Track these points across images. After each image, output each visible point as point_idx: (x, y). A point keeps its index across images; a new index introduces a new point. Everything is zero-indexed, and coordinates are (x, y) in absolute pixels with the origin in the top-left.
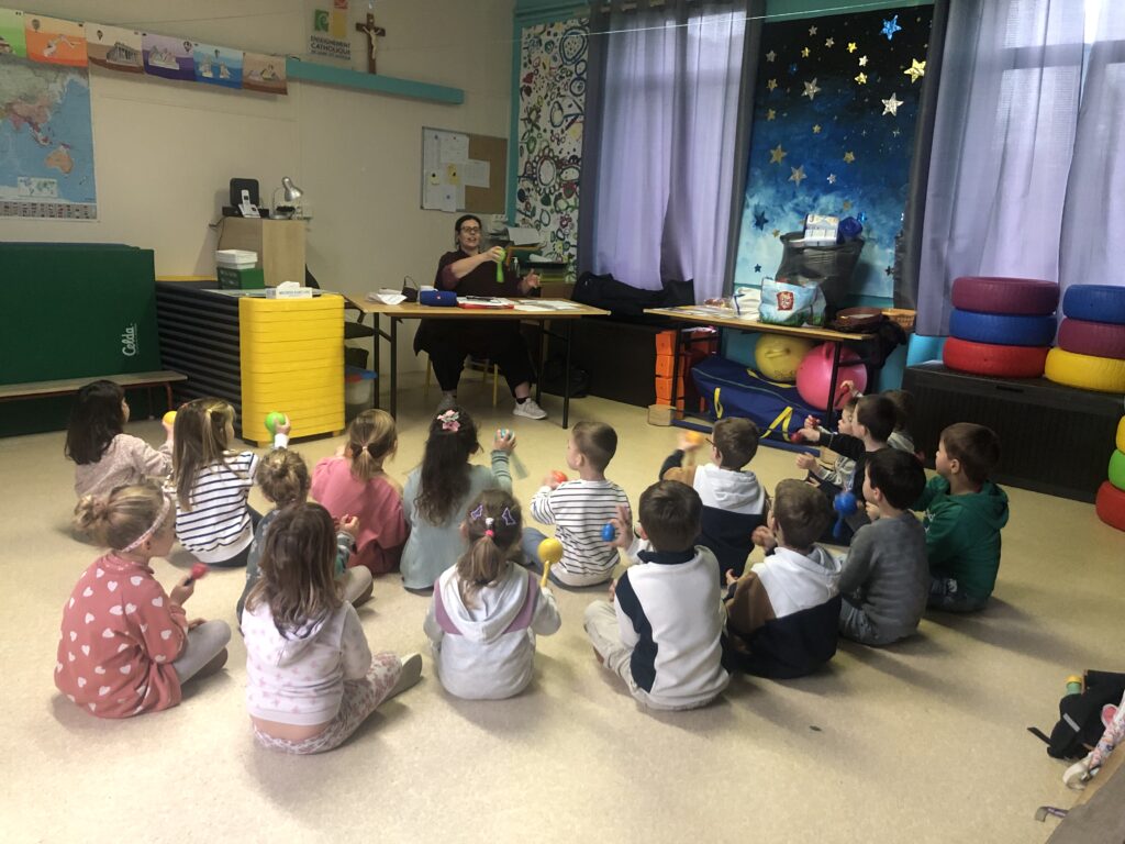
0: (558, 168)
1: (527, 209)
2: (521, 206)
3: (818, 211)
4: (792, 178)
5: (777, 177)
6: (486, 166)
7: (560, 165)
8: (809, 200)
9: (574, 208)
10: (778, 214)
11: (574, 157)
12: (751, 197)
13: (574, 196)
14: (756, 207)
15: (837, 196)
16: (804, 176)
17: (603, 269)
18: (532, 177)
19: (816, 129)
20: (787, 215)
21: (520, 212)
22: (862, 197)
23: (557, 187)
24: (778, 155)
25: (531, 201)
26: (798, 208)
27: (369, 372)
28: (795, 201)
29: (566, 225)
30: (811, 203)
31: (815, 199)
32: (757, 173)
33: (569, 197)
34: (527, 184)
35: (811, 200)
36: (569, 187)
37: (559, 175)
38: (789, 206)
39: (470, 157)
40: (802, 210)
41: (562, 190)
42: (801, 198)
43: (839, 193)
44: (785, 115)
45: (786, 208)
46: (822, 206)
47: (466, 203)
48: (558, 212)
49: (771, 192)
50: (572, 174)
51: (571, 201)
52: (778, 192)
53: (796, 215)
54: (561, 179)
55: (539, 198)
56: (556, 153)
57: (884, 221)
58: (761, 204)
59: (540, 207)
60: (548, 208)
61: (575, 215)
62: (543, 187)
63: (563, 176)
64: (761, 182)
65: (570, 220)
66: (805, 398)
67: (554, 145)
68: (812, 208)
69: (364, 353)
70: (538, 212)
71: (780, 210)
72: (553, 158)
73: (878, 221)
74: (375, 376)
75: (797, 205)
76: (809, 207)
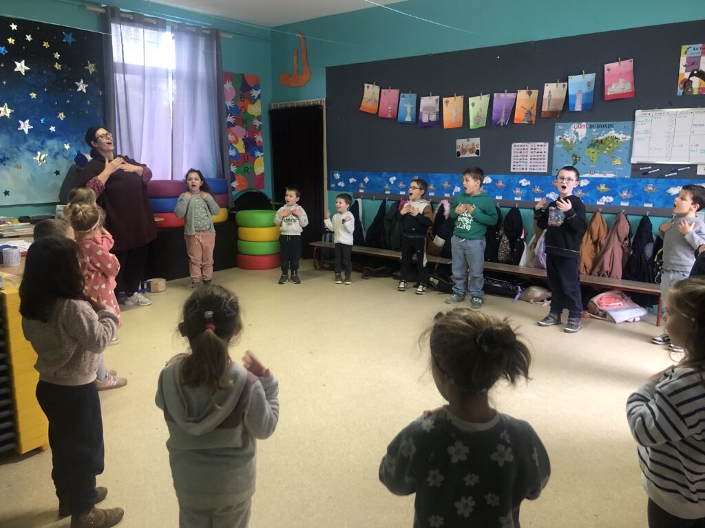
3: (47, 150)
4: (21, 128)
5: (9, 126)
8: (38, 143)
10: (18, 154)
15: (59, 140)
16: (30, 127)
19: (33, 95)
20: (23, 153)
22: (76, 141)
24: (5, 111)
26: (31, 149)
28: (27, 144)
30: (40, 145)
31: (43, 143)
35: (40, 143)
38: (23, 147)
40: (34, 149)
42: (31, 142)
43: (59, 138)
44: (5, 83)
45: (22, 149)
46: (49, 147)
49: (5, 137)
52: (12, 137)
53: (29, 152)
68: (42, 148)
71: (15, 150)
75: (29, 146)
76: (39, 147)
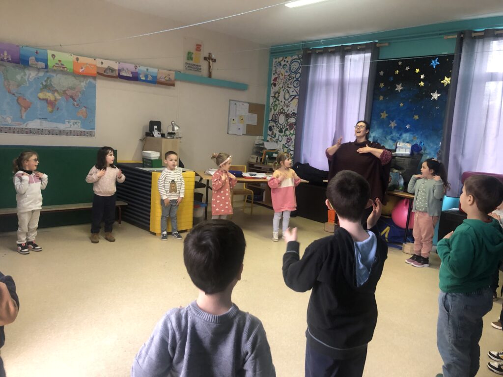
0: (286, 117)
1: (272, 134)
2: (270, 133)
3: (402, 140)
4: (390, 125)
5: (384, 124)
6: (255, 116)
7: (287, 116)
8: (397, 135)
9: (293, 135)
10: (384, 141)
11: (294, 113)
12: (372, 133)
13: (293, 129)
14: (374, 137)
15: (411, 134)
16: (396, 125)
17: (305, 161)
18: (275, 121)
19: (401, 105)
20: (388, 141)
21: (269, 135)
22: (421, 135)
23: (286, 125)
24: (384, 115)
25: (274, 131)
26: (393, 139)
27: (203, 204)
28: (392, 135)
29: (289, 142)
31: (401, 135)
32: (374, 122)
33: (291, 130)
34: (273, 124)
35: (399, 135)
36: (291, 126)
37: (287, 120)
38: (389, 137)
39: (249, 112)
40: (395, 139)
41: (288, 127)
42: (394, 134)
43: (411, 132)
44: (387, 98)
45: (387, 138)
46: (403, 138)
47: (247, 131)
48: (286, 136)
49: (380, 131)
50: (292, 120)
51: (292, 132)
52: (384, 131)
53: (392, 141)
54: (288, 122)
55: (278, 130)
56: (286, 111)
57: (432, 146)
58: (376, 136)
59: (278, 133)
60: (282, 134)
61: (293, 138)
62: (279, 125)
63: (288, 121)
64: (376, 127)
65: (291, 139)
66: (396, 224)
67: (285, 108)
68: (399, 139)
69: (202, 195)
70: (277, 136)
71: (384, 139)
72: (284, 113)
73: (429, 146)
74: (206, 205)
75: (393, 137)
76: (398, 138)
